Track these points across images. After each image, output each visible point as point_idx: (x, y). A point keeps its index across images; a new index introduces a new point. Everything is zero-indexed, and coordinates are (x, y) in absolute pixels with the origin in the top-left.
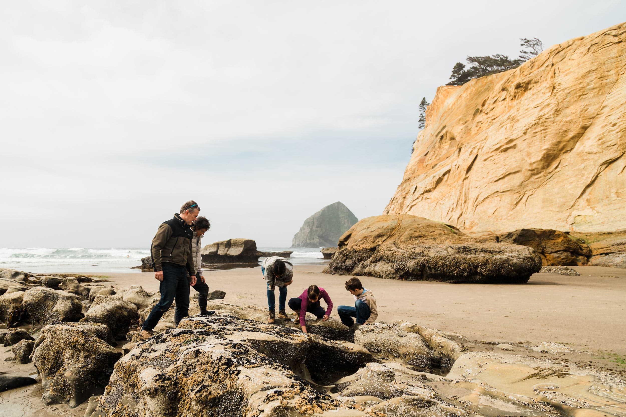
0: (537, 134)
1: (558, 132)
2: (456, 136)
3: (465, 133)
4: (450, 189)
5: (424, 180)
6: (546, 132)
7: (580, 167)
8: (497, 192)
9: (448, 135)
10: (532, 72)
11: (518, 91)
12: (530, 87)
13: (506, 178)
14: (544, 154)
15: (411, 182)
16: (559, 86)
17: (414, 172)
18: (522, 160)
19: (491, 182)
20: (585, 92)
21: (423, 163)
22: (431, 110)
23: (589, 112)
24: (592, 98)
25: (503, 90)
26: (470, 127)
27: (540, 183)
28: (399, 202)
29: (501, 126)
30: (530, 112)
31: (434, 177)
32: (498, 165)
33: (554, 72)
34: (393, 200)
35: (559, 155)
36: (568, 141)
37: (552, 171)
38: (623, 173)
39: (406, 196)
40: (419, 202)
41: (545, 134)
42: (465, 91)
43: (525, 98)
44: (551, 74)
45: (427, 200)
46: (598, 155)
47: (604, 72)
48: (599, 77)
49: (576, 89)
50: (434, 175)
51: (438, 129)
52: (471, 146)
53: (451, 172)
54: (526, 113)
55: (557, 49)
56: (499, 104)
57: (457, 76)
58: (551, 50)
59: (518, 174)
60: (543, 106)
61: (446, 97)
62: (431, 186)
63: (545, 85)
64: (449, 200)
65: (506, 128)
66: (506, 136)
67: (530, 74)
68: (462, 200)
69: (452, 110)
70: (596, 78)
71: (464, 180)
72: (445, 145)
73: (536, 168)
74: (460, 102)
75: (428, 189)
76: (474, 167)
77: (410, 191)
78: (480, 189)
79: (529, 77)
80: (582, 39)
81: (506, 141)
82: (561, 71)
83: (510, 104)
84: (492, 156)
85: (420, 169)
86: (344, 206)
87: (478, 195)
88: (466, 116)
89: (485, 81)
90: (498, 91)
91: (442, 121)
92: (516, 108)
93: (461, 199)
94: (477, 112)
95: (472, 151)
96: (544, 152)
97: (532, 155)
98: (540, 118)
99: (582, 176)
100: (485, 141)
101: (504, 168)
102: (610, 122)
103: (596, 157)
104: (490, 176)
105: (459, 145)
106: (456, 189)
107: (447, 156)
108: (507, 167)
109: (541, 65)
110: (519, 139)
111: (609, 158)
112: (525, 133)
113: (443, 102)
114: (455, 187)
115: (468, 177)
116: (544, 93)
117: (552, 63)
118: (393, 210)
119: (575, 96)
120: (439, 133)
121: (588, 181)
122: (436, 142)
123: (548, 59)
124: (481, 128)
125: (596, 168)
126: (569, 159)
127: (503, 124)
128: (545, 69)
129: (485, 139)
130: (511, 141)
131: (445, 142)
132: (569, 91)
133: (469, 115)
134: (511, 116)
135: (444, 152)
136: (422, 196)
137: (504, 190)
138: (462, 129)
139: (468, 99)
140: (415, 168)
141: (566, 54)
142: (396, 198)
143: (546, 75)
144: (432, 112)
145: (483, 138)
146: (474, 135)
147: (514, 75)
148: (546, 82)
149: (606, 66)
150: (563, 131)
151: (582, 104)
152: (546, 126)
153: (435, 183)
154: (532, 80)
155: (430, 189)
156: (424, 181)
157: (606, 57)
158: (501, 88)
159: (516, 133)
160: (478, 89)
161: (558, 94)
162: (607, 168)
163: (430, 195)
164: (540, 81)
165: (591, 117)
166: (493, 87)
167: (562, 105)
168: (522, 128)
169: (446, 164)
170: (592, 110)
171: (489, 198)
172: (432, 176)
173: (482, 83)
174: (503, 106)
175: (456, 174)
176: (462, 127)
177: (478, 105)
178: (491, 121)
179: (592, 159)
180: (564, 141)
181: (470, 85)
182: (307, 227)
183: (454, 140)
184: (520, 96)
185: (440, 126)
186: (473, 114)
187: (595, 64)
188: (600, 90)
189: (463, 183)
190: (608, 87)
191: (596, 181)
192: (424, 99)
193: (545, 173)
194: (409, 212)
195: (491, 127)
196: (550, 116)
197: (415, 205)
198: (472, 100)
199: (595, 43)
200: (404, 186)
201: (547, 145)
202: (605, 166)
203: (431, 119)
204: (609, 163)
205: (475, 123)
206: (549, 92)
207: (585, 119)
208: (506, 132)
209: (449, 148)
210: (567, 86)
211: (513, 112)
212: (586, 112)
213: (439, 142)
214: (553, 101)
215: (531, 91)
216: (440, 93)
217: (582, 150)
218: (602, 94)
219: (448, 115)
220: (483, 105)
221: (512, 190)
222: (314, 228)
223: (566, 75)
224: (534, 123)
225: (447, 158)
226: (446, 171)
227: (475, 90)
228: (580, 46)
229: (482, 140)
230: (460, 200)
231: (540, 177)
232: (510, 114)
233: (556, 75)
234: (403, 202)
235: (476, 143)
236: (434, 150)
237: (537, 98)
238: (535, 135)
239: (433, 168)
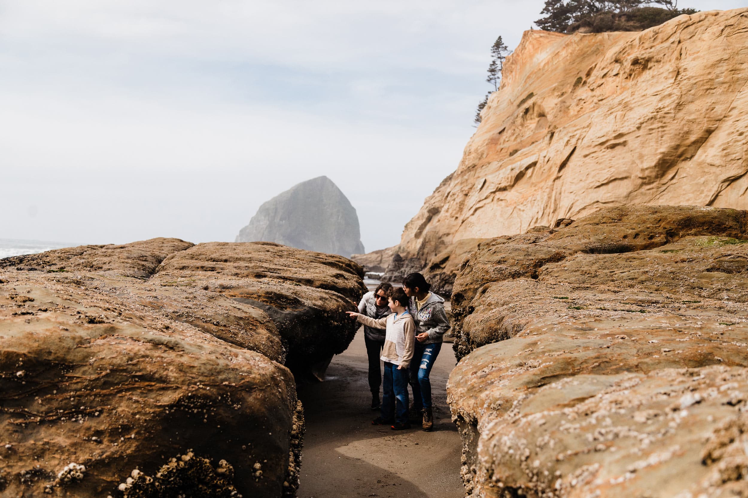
0: (654, 131)
1: (677, 132)
2: (548, 113)
3: (560, 111)
4: (535, 190)
5: (497, 171)
6: (664, 131)
7: (699, 181)
8: (598, 202)
9: (536, 109)
10: (654, 46)
11: (635, 68)
12: (650, 65)
13: (611, 185)
14: (660, 160)
15: (477, 172)
16: (684, 71)
17: (482, 156)
18: (632, 164)
19: (591, 188)
20: (713, 85)
21: (496, 144)
22: (512, 63)
23: (715, 112)
24: (720, 94)
25: (617, 61)
26: (568, 104)
27: (651, 196)
28: (458, 200)
29: (610, 112)
30: (647, 100)
31: (512, 169)
32: (602, 166)
33: (680, 52)
34: (447, 196)
35: (677, 163)
36: (689, 146)
37: (667, 183)
38: (745, 195)
39: (468, 193)
40: (488, 203)
41: (663, 133)
42: (564, 48)
43: (643, 80)
44: (676, 54)
45: (500, 202)
46: (720, 168)
47: (736, 64)
48: (730, 69)
49: (703, 80)
50: (513, 166)
51: (521, 95)
52: (568, 133)
53: (538, 165)
54: (642, 100)
55: (686, 22)
56: (609, 79)
57: (552, 11)
58: (679, 22)
59: (625, 181)
60: (663, 96)
61: (536, 50)
62: (508, 182)
63: (668, 67)
64: (532, 206)
65: (615, 117)
66: (615, 128)
67: (651, 48)
68: (550, 208)
69: (544, 71)
70: (727, 70)
71: (554, 181)
72: (531, 123)
73: (648, 176)
74: (556, 62)
75: (503, 185)
76: (570, 164)
77: (475, 186)
78: (576, 196)
79: (649, 53)
80: (716, 15)
81: (614, 135)
82: (688, 52)
83: (623, 84)
84: (595, 152)
85: (491, 153)
86: (333, 184)
87: (573, 204)
88: (563, 85)
89: (593, 41)
90: (609, 61)
91: (528, 85)
92: (630, 91)
93: (549, 206)
94: (579, 82)
95: (569, 141)
96: (659, 156)
97: (645, 158)
98: (659, 110)
99: (701, 193)
100: (587, 129)
101: (608, 171)
102: (737, 129)
103: (718, 170)
104: (590, 180)
105: (551, 127)
106: (544, 192)
107: (533, 140)
108: (613, 170)
109: (665, 38)
110: (631, 134)
111: (732, 175)
112: (639, 128)
113: (531, 56)
114: (542, 188)
115: (560, 177)
116: (666, 78)
117: (678, 39)
118: (447, 211)
119: (702, 88)
120: (523, 101)
121: (706, 200)
122: (517, 116)
123: (675, 32)
124: (583, 109)
125: (717, 185)
126: (688, 169)
127: (613, 110)
128: (670, 46)
129: (588, 126)
130: (621, 135)
131: (531, 119)
132: (695, 82)
133: (568, 84)
134: (624, 102)
135: (528, 133)
136: (493, 195)
137: (607, 201)
138: (556, 104)
139: (567, 60)
140: (483, 151)
141: (696, 31)
142: (454, 195)
143: (670, 54)
144: (513, 66)
145: (586, 124)
146: (573, 117)
147: (631, 45)
148: (670, 63)
149: (740, 56)
150: (684, 133)
151: (708, 101)
152: (665, 123)
153: (513, 179)
154: (653, 57)
155: (506, 187)
156: (497, 173)
157: (741, 46)
158: (614, 59)
159: (628, 126)
160: (582, 50)
161: (682, 84)
162: (729, 187)
163: (505, 194)
164: (662, 61)
165: (717, 118)
166: (603, 50)
167: (686, 98)
168: (635, 120)
169: (532, 153)
170: (719, 110)
171: (586, 210)
172: (510, 167)
173: (589, 42)
174: (615, 84)
175: (544, 170)
176: (557, 100)
177: (580, 71)
178: (597, 102)
179: (714, 173)
180: (685, 146)
181: (573, 41)
182: (263, 218)
183: (544, 118)
184: (636, 76)
185: (524, 91)
186: (573, 84)
187: (728, 51)
188: (730, 86)
189: (553, 185)
190: (739, 84)
191: (716, 201)
192: (500, 38)
193: (659, 184)
194: (473, 217)
195: (597, 111)
196: (670, 110)
197: (482, 207)
198: (573, 63)
199: (730, 24)
200: (466, 177)
201: (664, 149)
202: (727, 183)
203: (511, 76)
204: (732, 180)
205: (575, 100)
206: (672, 78)
207: (710, 120)
208: (616, 122)
209: (536, 128)
210: (694, 75)
211: (626, 96)
212: (713, 111)
213: (523, 117)
214: (675, 91)
215: (651, 71)
216: (527, 40)
217: (703, 160)
218: (732, 91)
219: (538, 78)
220: (588, 75)
221: (616, 201)
222: (277, 220)
223: (694, 59)
224: (650, 117)
225: (533, 143)
226: (530, 163)
227: (579, 50)
228: (713, 24)
229: (584, 128)
230: (548, 208)
231: (653, 188)
232: (623, 98)
233: (683, 56)
234: (464, 201)
235: (575, 131)
236: (513, 127)
237: (657, 82)
238: (651, 132)
239: (511, 154)
